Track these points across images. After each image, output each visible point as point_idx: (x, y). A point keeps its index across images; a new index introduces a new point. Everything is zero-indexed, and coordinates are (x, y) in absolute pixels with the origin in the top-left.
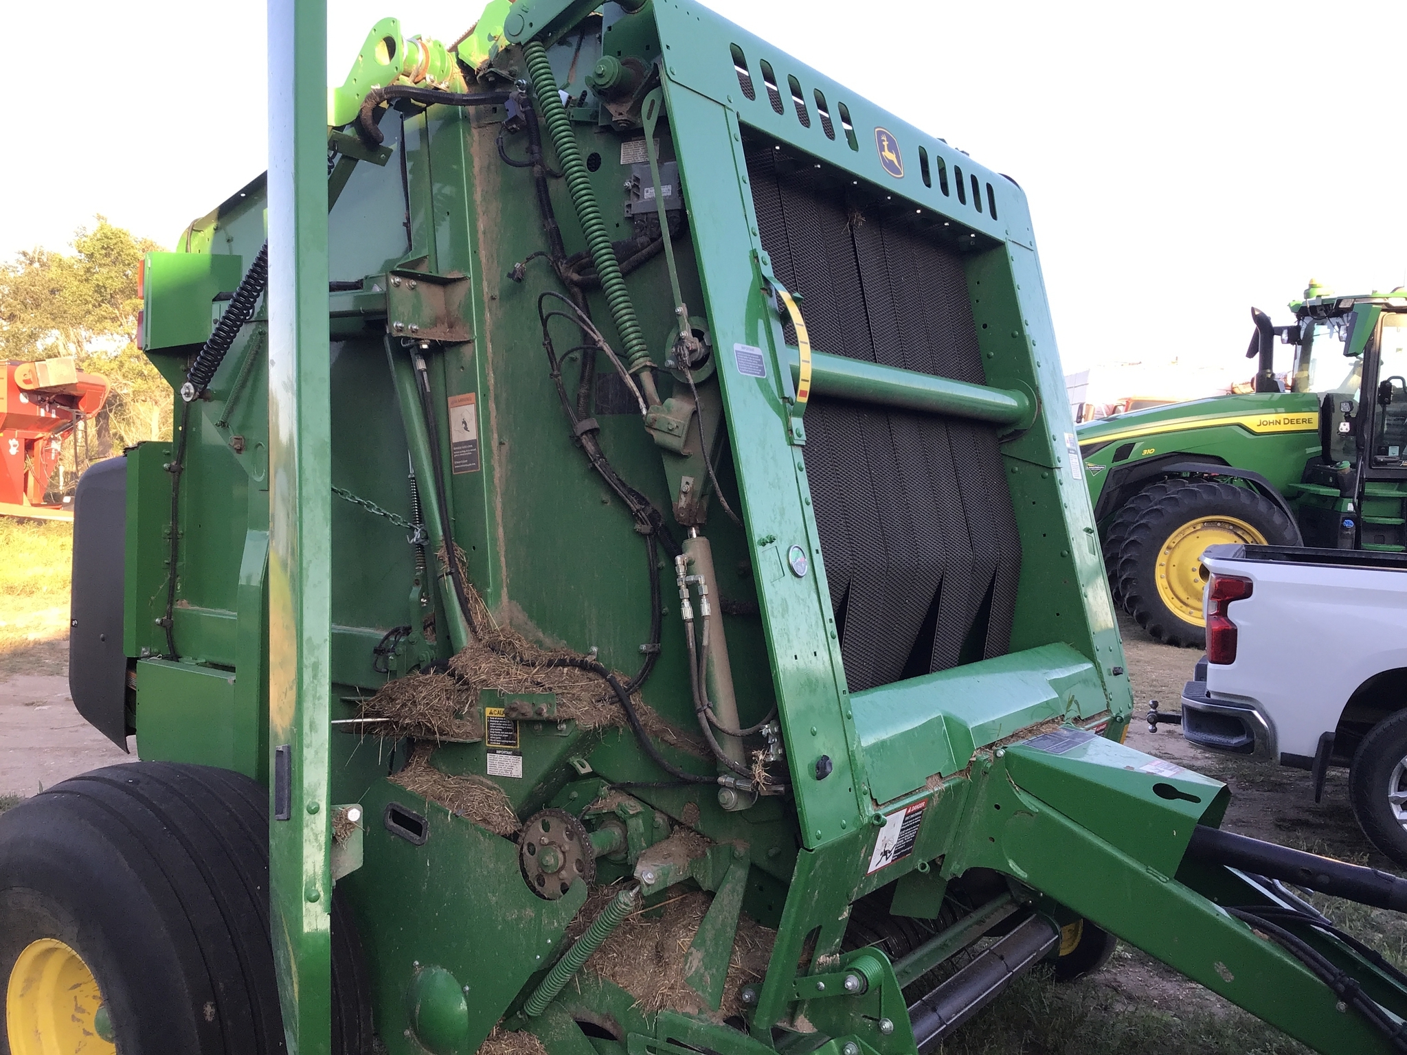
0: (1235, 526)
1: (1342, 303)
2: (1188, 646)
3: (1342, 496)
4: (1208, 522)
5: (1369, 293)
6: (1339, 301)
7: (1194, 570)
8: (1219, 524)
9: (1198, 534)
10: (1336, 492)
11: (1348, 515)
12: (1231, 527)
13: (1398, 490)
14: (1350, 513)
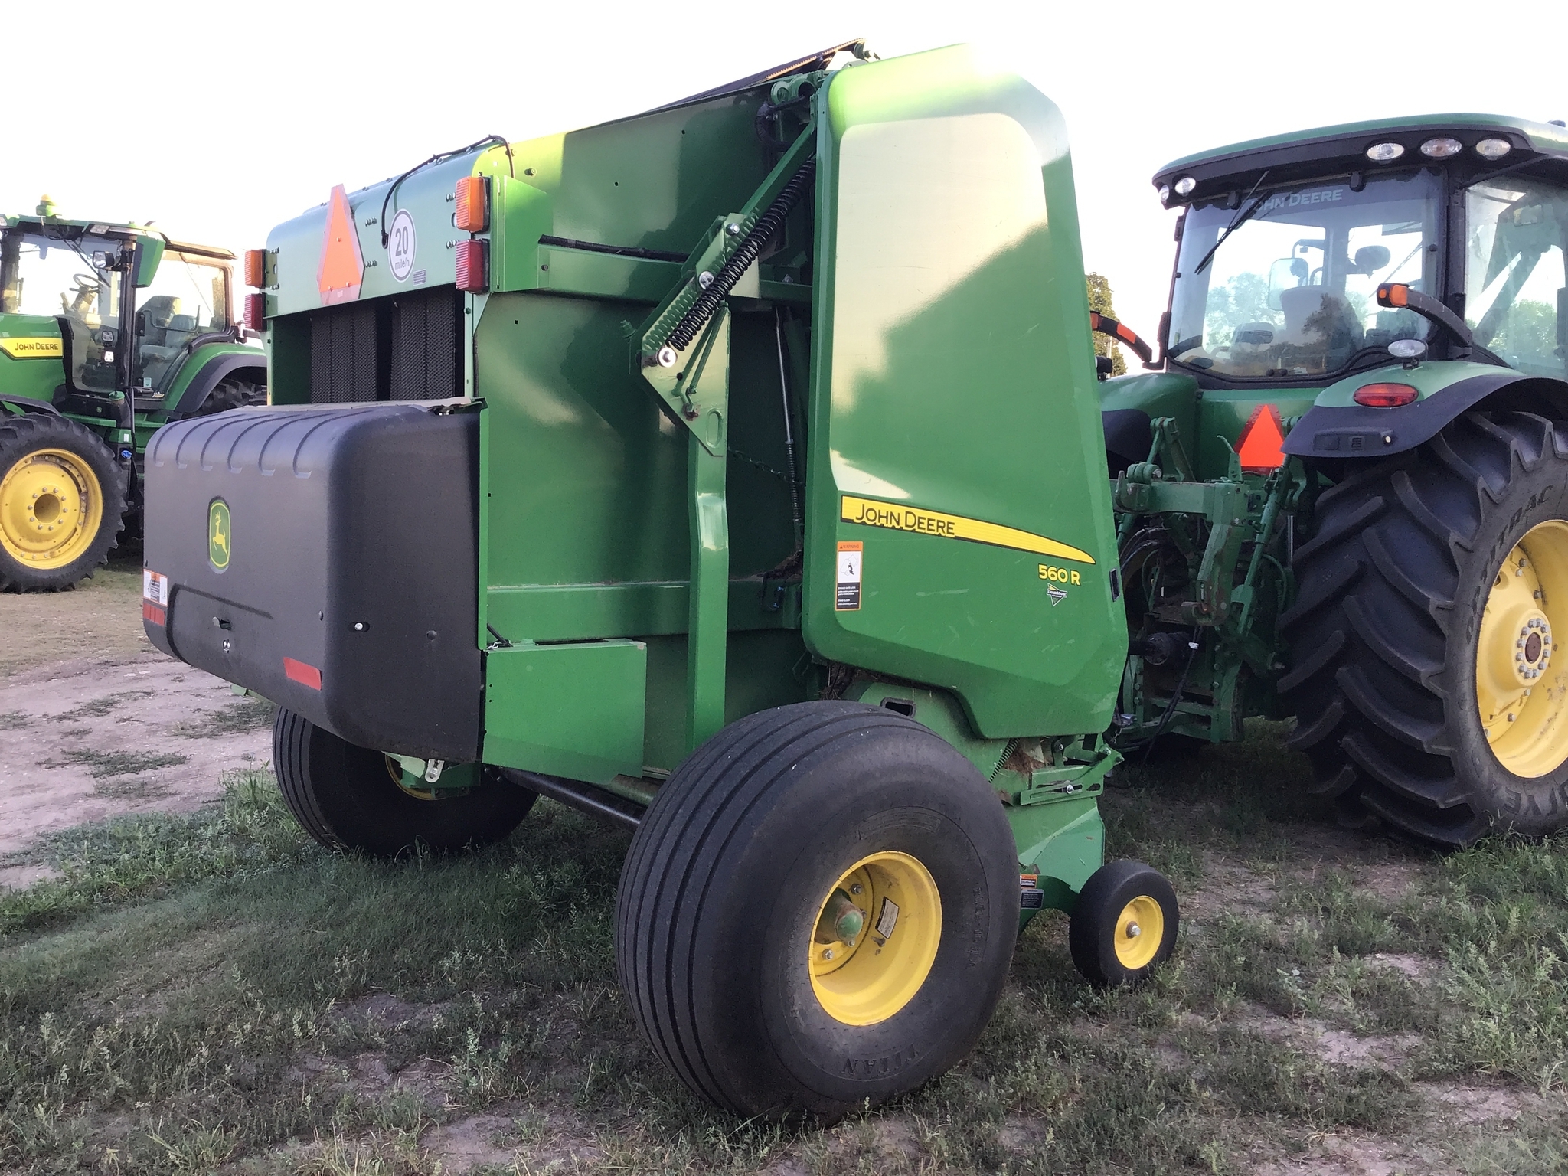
0: (61, 459)
1: (94, 227)
2: (27, 592)
3: (118, 427)
4: (38, 456)
5: (125, 223)
6: (91, 225)
7: (29, 508)
8: (47, 458)
9: (29, 468)
10: (112, 423)
11: (123, 446)
12: (58, 461)
13: (148, 420)
14: (126, 443)
